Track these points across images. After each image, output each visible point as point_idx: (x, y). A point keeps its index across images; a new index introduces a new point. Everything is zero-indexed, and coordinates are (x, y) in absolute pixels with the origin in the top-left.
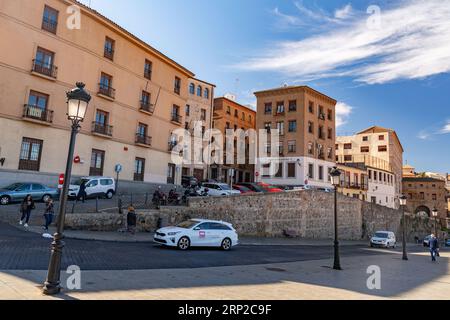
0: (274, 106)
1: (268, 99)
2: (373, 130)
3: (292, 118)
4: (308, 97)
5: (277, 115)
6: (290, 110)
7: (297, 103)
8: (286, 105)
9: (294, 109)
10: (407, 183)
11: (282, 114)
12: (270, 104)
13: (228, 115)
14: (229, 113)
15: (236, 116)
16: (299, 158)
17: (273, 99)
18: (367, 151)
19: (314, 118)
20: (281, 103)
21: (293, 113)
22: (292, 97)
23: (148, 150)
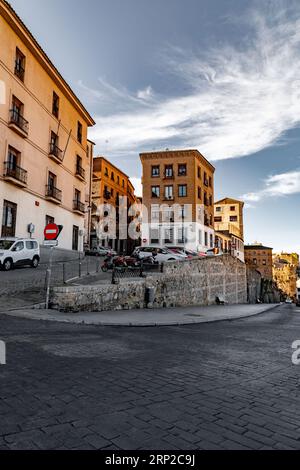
0: (162, 169)
1: (155, 162)
2: (225, 201)
3: (182, 182)
4: (198, 162)
5: (165, 179)
6: (180, 174)
7: (187, 167)
8: (175, 168)
9: (184, 173)
10: (248, 251)
11: (172, 178)
12: (158, 167)
13: (106, 178)
14: (106, 175)
15: (112, 178)
17: (162, 162)
18: (220, 220)
19: (199, 183)
20: (170, 167)
21: (183, 177)
22: (182, 161)
23: (57, 207)
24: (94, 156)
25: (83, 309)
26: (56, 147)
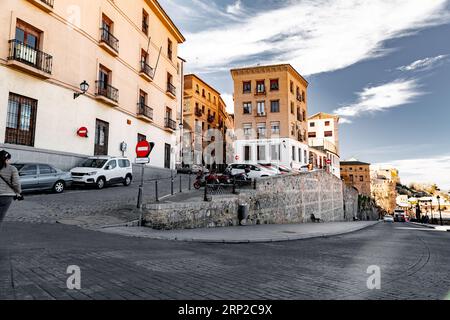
0: (253, 85)
1: (246, 78)
2: (319, 116)
3: (274, 98)
4: (290, 77)
5: (257, 94)
6: (272, 89)
7: (280, 82)
8: (267, 84)
9: (276, 89)
10: (343, 167)
11: (264, 93)
12: (249, 83)
13: (196, 95)
14: (197, 92)
15: (204, 96)
16: (285, 139)
17: (253, 78)
18: (314, 136)
19: (292, 98)
20: (262, 82)
21: (274, 92)
22: (274, 75)
23: (149, 125)
24: (184, 74)
25: (176, 226)
26: (146, 64)
